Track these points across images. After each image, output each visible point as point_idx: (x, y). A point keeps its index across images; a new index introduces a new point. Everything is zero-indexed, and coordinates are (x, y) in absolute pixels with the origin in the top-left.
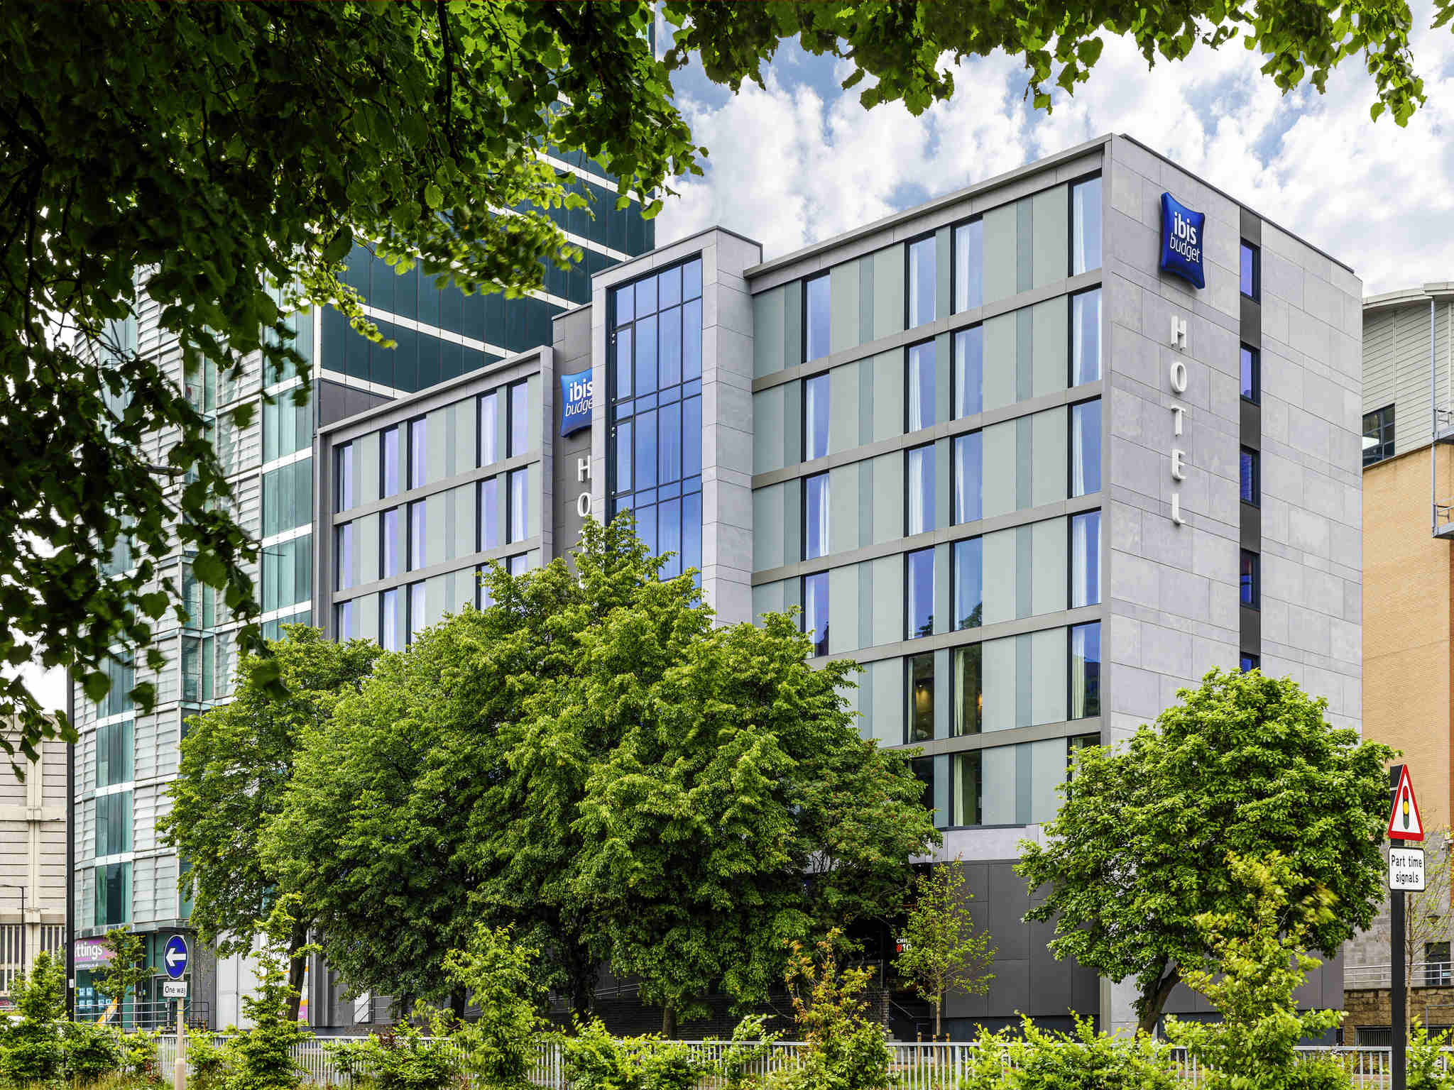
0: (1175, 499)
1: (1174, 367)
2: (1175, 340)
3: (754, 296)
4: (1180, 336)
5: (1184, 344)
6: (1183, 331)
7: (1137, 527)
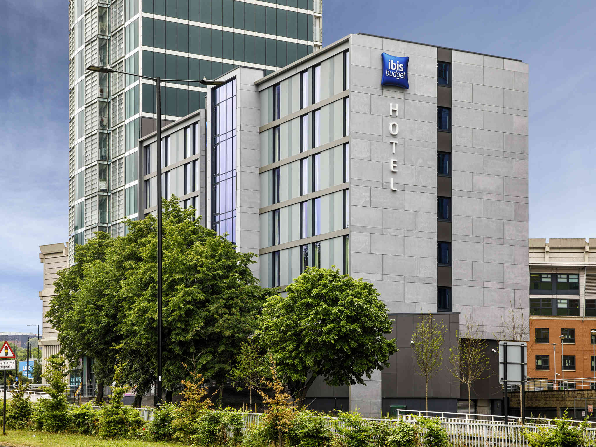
0: (392, 180)
1: (391, 125)
2: (391, 113)
3: (260, 92)
4: (394, 111)
5: (397, 114)
6: (397, 108)
7: (367, 194)
